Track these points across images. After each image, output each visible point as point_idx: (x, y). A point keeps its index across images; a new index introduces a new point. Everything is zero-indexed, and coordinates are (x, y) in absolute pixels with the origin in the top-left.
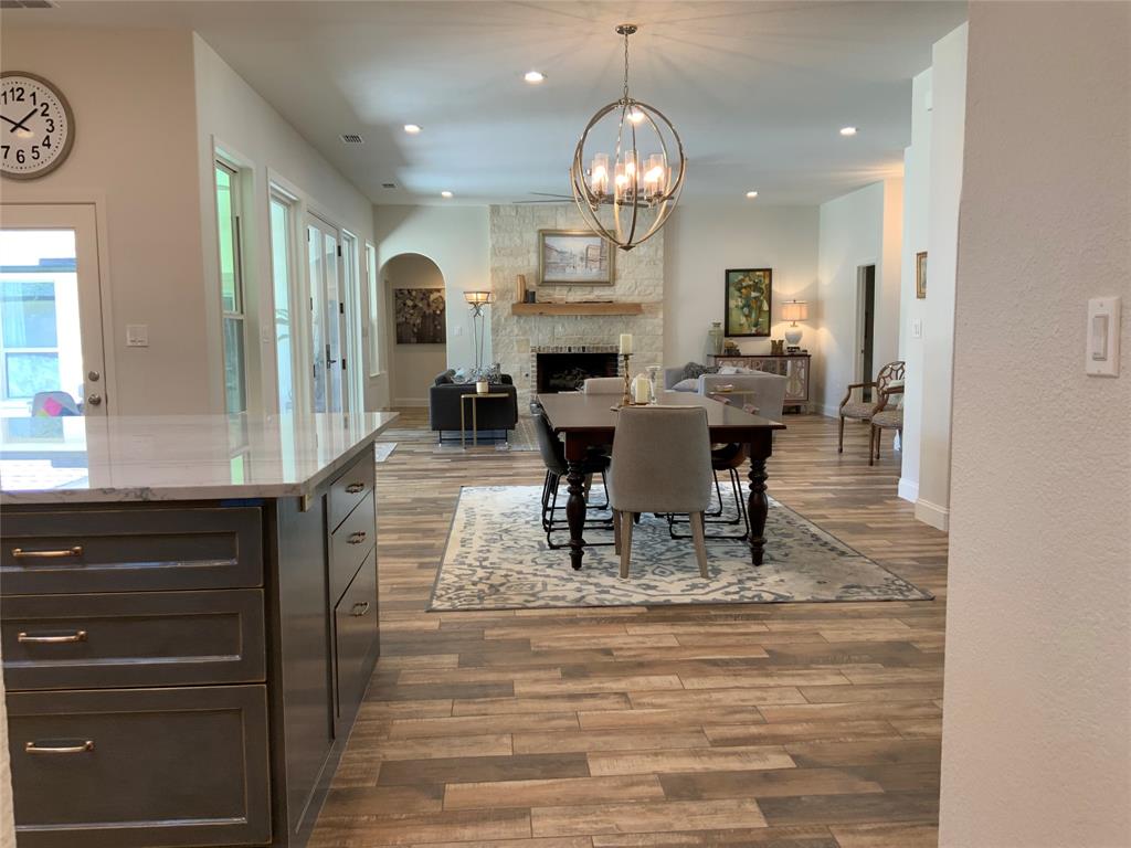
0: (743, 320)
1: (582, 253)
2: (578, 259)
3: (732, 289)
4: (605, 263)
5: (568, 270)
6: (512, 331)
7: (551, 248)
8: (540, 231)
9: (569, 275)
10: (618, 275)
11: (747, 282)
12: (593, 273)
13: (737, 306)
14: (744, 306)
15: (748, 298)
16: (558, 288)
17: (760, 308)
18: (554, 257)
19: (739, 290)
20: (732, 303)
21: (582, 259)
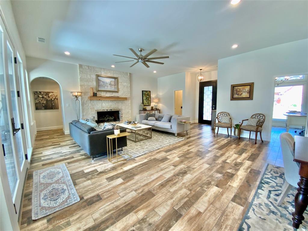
0: (146, 102)
1: (109, 83)
2: (108, 84)
4: (116, 86)
5: (106, 87)
6: (88, 105)
7: (100, 80)
8: (97, 75)
9: (106, 89)
10: (119, 90)
11: (146, 94)
12: (113, 89)
14: (146, 99)
15: (146, 97)
16: (102, 92)
17: (149, 100)
18: (101, 83)
19: (145, 95)
20: (144, 98)
21: (109, 84)
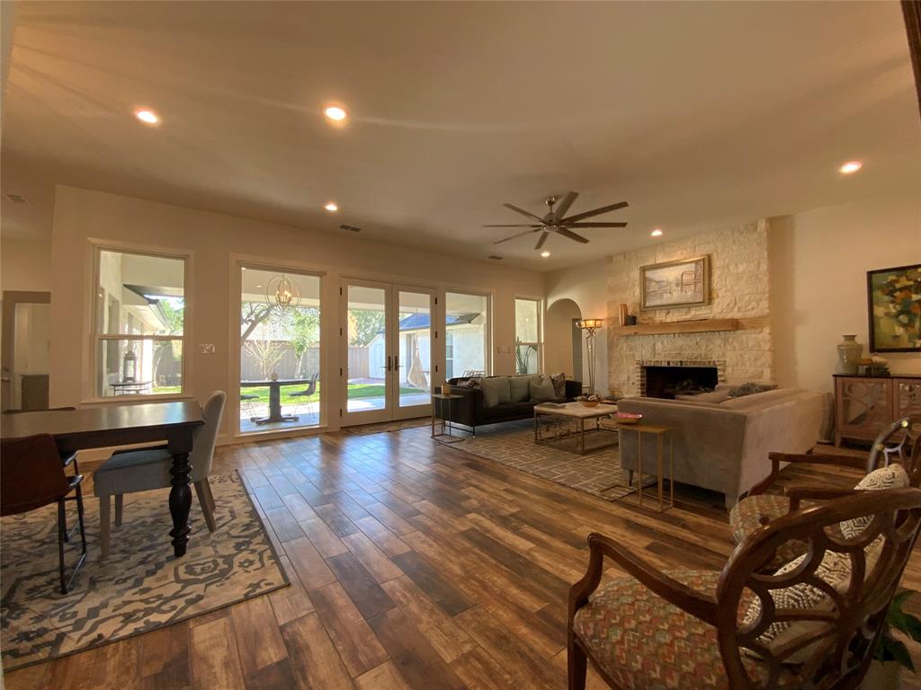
0: (900, 331)
1: (677, 280)
2: (673, 285)
3: (878, 294)
5: (665, 296)
6: (622, 348)
7: (650, 280)
8: (641, 268)
9: (667, 299)
10: (714, 295)
11: (904, 282)
12: (689, 295)
13: (887, 314)
14: (900, 313)
15: (905, 302)
16: (658, 312)
18: (653, 287)
19: (891, 293)
20: (879, 311)
21: (677, 285)
